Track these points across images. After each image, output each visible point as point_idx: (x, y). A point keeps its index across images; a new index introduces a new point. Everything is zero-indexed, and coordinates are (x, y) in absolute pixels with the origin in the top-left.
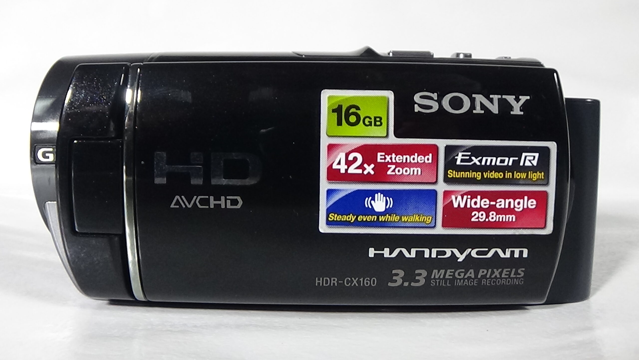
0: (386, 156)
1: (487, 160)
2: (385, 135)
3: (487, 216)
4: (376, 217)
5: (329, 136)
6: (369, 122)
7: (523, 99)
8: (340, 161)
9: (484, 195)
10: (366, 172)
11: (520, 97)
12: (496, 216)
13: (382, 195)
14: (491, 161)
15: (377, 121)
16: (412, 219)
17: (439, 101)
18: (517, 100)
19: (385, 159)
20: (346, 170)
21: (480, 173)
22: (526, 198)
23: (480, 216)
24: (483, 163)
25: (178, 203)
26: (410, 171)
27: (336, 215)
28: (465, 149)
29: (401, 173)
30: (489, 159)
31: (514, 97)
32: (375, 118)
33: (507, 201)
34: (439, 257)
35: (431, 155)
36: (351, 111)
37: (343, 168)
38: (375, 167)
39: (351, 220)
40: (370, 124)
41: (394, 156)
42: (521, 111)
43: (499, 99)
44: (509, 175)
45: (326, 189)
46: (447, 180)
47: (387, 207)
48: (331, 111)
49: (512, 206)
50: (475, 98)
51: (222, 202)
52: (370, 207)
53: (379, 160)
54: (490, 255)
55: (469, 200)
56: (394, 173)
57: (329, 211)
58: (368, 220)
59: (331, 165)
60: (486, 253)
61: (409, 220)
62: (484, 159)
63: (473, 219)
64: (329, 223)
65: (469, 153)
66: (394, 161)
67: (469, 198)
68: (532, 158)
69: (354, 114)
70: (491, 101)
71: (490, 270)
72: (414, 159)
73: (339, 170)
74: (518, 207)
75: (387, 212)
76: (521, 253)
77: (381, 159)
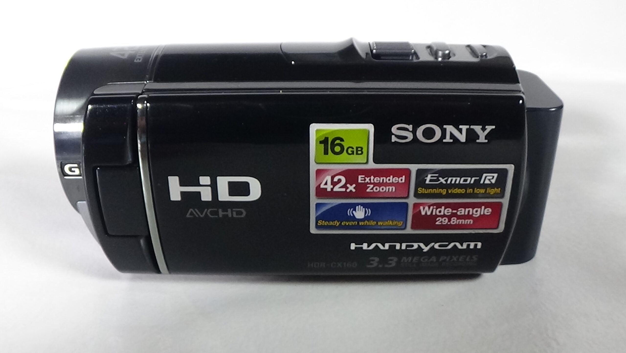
0: (366, 178)
1: (452, 180)
2: (365, 161)
3: (449, 221)
4: (356, 223)
5: (317, 163)
6: (351, 151)
7: (489, 128)
8: (327, 182)
9: (447, 206)
10: (348, 190)
11: (487, 127)
12: (456, 220)
13: (362, 207)
14: (456, 180)
15: (359, 151)
16: (386, 223)
17: (414, 132)
18: (484, 129)
19: (365, 180)
20: (332, 189)
21: (445, 190)
22: (483, 207)
23: (443, 221)
24: (449, 182)
25: (192, 214)
26: (386, 189)
27: (324, 222)
28: (433, 172)
29: (378, 190)
30: (454, 179)
31: (481, 127)
32: (357, 148)
33: (467, 210)
34: (408, 248)
35: (404, 177)
36: (336, 143)
37: (329, 187)
38: (356, 186)
39: (336, 224)
40: (352, 153)
41: (372, 178)
42: (486, 139)
43: (467, 129)
44: (470, 191)
45: (315, 203)
46: (417, 195)
47: (366, 215)
48: (319, 142)
49: (471, 213)
50: (445, 129)
51: (229, 213)
52: (352, 215)
53: (360, 181)
54: (450, 247)
55: (434, 210)
56: (372, 191)
57: (317, 219)
58: (350, 224)
59: (320, 185)
60: (447, 246)
61: (384, 224)
62: (450, 179)
63: (437, 223)
64: (318, 227)
65: (437, 175)
66: (372, 181)
67: (434, 208)
68: (491, 178)
69: (338, 144)
70: (460, 131)
71: (449, 257)
72: (389, 180)
73: (326, 189)
74: (476, 213)
75: (366, 218)
76: (476, 245)
77: (361, 180)
